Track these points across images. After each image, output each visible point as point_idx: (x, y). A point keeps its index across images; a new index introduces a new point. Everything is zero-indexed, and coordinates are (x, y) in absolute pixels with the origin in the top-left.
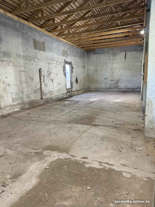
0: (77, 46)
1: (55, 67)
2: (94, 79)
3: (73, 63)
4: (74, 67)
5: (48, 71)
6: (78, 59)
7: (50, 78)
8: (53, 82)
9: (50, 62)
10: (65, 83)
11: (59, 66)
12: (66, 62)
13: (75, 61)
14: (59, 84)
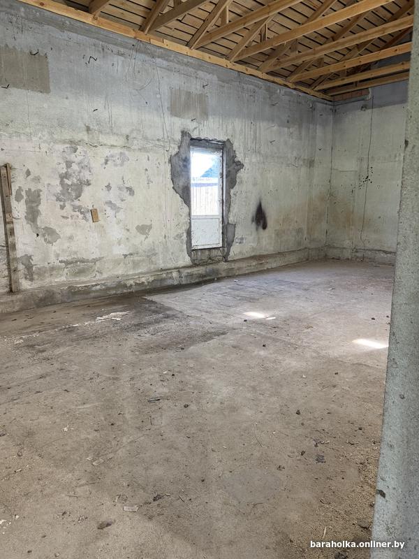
0: (271, 78)
1: (119, 162)
2: (353, 212)
3: (237, 145)
4: (246, 162)
5: (64, 177)
6: (275, 128)
7: (77, 203)
8: (101, 222)
9: (84, 136)
10: (186, 227)
11: (144, 156)
12: (192, 139)
13: (255, 138)
14: (144, 229)
